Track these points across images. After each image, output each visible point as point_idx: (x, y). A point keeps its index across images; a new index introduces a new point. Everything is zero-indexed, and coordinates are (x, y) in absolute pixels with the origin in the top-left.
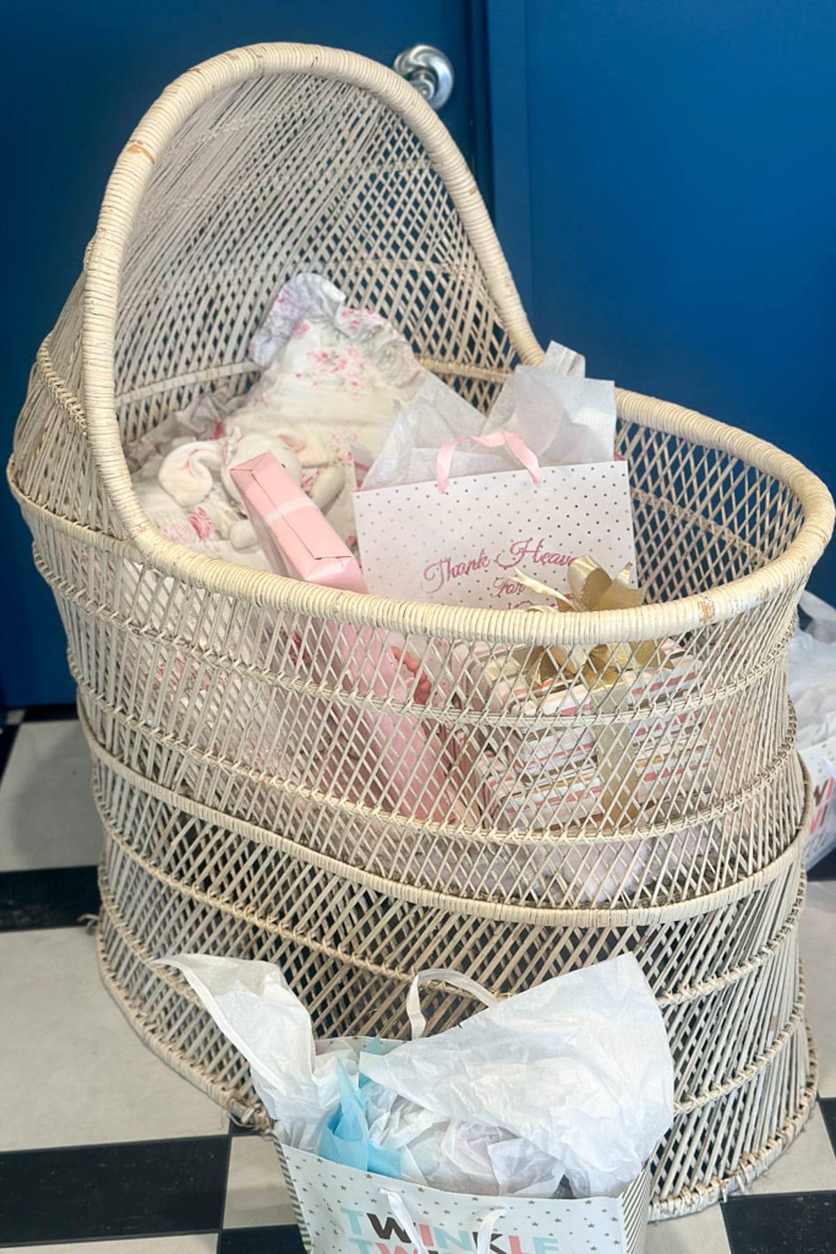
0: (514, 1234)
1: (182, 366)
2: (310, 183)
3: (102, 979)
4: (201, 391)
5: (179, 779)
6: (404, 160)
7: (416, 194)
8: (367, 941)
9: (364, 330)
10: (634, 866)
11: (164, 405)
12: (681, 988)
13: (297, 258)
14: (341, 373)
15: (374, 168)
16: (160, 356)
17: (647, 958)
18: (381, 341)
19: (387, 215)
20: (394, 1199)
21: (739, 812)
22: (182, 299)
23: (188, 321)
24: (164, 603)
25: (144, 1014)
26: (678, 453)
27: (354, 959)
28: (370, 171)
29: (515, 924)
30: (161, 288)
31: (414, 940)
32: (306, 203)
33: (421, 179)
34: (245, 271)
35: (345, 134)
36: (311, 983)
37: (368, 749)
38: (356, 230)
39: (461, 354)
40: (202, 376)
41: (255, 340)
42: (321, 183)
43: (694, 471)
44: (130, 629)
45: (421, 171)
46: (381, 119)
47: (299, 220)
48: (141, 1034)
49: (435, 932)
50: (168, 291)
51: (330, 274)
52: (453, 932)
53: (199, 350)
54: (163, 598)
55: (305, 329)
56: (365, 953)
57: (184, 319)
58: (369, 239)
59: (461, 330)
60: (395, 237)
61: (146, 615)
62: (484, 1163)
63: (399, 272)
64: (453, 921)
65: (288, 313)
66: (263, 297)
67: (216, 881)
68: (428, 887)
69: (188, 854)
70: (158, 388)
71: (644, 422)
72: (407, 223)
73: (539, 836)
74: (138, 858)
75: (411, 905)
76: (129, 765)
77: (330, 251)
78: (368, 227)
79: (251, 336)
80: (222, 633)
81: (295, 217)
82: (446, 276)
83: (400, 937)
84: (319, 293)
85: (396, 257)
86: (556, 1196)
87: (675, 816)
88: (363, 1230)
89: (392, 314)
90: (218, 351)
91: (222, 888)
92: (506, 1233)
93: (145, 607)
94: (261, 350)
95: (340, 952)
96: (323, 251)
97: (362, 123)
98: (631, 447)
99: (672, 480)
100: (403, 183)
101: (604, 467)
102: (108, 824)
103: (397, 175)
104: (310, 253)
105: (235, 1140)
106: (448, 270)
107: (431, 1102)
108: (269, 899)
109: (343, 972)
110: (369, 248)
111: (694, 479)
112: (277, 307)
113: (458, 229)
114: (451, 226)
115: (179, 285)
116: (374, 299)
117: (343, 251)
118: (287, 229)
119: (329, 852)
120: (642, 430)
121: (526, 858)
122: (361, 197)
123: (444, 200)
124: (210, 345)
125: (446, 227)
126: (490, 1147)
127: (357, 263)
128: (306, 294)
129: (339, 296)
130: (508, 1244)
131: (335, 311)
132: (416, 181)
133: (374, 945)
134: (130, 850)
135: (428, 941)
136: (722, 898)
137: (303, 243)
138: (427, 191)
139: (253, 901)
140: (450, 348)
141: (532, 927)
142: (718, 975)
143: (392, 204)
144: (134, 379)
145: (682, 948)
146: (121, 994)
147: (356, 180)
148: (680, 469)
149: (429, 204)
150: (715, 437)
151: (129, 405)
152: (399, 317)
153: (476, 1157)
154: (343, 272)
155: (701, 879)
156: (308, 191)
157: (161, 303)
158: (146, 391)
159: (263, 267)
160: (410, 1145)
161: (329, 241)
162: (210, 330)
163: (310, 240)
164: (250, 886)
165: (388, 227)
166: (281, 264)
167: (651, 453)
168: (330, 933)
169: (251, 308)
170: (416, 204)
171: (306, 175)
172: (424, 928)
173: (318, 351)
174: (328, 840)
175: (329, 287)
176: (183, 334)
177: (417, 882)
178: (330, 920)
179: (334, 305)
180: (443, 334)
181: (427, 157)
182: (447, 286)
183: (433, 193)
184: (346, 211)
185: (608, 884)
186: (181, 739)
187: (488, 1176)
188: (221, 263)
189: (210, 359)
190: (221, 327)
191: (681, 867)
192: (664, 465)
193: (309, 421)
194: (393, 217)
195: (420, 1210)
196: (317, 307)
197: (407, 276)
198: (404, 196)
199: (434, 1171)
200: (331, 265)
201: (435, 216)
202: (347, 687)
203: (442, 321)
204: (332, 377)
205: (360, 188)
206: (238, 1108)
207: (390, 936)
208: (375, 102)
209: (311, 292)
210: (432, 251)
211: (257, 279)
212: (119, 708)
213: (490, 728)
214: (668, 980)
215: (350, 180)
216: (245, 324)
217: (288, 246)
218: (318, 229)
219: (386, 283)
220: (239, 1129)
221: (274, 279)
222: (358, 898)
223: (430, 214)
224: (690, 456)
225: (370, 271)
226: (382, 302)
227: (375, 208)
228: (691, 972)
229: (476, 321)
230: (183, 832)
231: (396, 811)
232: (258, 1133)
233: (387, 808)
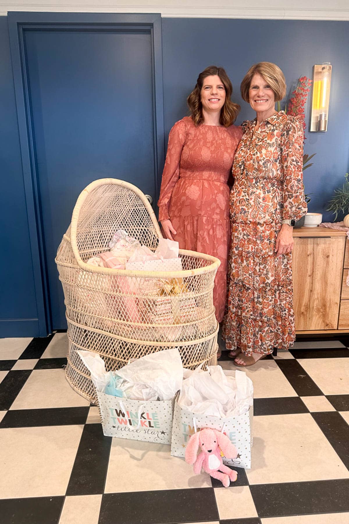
0: (148, 412)
1: (94, 247)
2: (121, 210)
3: (65, 377)
4: (98, 253)
5: (84, 322)
6: (140, 206)
7: (142, 213)
8: (122, 354)
9: (132, 241)
10: (179, 333)
11: (90, 255)
12: (190, 363)
13: (119, 226)
14: (127, 249)
15: (134, 208)
16: (90, 244)
17: (182, 355)
18: (135, 243)
19: (136, 217)
20: (121, 403)
21: (202, 323)
22: (95, 232)
23: (96, 238)
24: (83, 278)
25: (74, 382)
26: (192, 260)
27: (120, 359)
28: (133, 208)
29: (154, 346)
30: (91, 229)
31: (132, 353)
32: (121, 214)
33: (143, 210)
34: (108, 228)
35: (128, 200)
36: (110, 367)
37: (124, 307)
38: (130, 221)
39: (151, 245)
40: (99, 249)
41: (110, 243)
42: (124, 210)
43: (195, 263)
44: (76, 285)
45: (143, 209)
46: (135, 197)
47: (119, 218)
48: (72, 387)
49: (137, 350)
50: (92, 230)
51: (125, 230)
52: (141, 350)
53: (98, 244)
54: (83, 277)
55: (120, 240)
56: (122, 358)
57: (95, 237)
58: (133, 222)
59: (151, 241)
60: (138, 222)
61: (80, 282)
62: (141, 394)
63: (139, 229)
64: (140, 347)
65: (116, 237)
66: (112, 234)
67: (91, 346)
68: (136, 339)
69: (85, 340)
70: (89, 251)
71: (186, 254)
72: (140, 219)
73: (159, 325)
74: (75, 344)
75: (132, 344)
76: (74, 321)
77: (125, 225)
78: (133, 220)
79: (109, 242)
80: (95, 283)
81: (119, 217)
82: (148, 230)
83: (129, 352)
84: (123, 233)
85: (138, 226)
86: (157, 400)
87: (188, 322)
88: (114, 415)
89: (137, 238)
90: (102, 245)
91: (92, 347)
92: (146, 412)
93: (80, 280)
94: (111, 245)
95: (116, 358)
96: (124, 225)
97: (132, 198)
98: (183, 260)
99: (191, 266)
100: (140, 211)
101: (176, 259)
102: (69, 338)
103: (139, 209)
104: (121, 225)
105: (91, 407)
106: (148, 229)
107: (130, 380)
108: (102, 348)
109: (117, 362)
110: (133, 224)
111: (195, 265)
112: (114, 236)
113: (150, 220)
114: (149, 220)
115: (95, 229)
116: (134, 235)
117: (128, 225)
118: (117, 220)
119: (115, 334)
120: (185, 257)
121: (156, 331)
122: (132, 214)
123: (148, 215)
124: (100, 244)
125: (148, 220)
126: (142, 390)
127: (131, 227)
128: (120, 234)
129: (127, 234)
130: (146, 415)
131: (126, 237)
132: (142, 211)
133: (124, 355)
134: (73, 342)
135: (135, 352)
136: (198, 341)
137: (120, 223)
138: (144, 213)
139: (99, 349)
140: (148, 245)
141: (157, 347)
142: (198, 361)
143: (138, 215)
144: (84, 249)
145: (190, 353)
146: (69, 380)
147: (131, 210)
148: (193, 263)
149: (145, 215)
150: (199, 255)
151: (83, 254)
152: (139, 239)
153: (139, 393)
154: (128, 230)
155: (194, 337)
156: (121, 212)
157: (91, 233)
158: (87, 251)
159: (112, 228)
160: (125, 391)
161: (125, 223)
162: (101, 240)
163: (121, 222)
164: (98, 345)
165: (137, 220)
166: (116, 227)
167: (187, 261)
168: (114, 354)
169: (109, 236)
170: (142, 215)
171: (121, 208)
172: (134, 349)
173: (122, 245)
174: (115, 331)
175: (125, 232)
176: (95, 240)
177: (133, 338)
178: (114, 351)
179: (126, 236)
180: (147, 242)
181: (144, 206)
182: (148, 232)
183: (145, 213)
184: (129, 217)
185: (174, 337)
186: (86, 311)
187: (142, 397)
188: (104, 226)
189: (100, 246)
190: (103, 240)
191: (189, 334)
192: (189, 263)
193: (119, 257)
194: (138, 218)
195: (126, 406)
196: (122, 236)
197: (140, 230)
198: (140, 214)
199: (130, 396)
200: (125, 228)
201: (146, 218)
202: (120, 292)
203: (147, 239)
204: (125, 249)
205: (131, 212)
206: (92, 400)
207: (127, 352)
208: (134, 194)
209: (121, 233)
210: (145, 225)
211: (111, 230)
212: (73, 307)
213: (149, 299)
214: (187, 361)
215: (129, 210)
216: (108, 240)
217: (117, 224)
218: (123, 220)
219: (136, 232)
220: (92, 405)
221: (114, 230)
222: (121, 344)
223: (145, 217)
224: (194, 260)
225: (133, 229)
226: (135, 236)
227: (134, 216)
228: (192, 359)
229: (154, 239)
230: (85, 335)
231: (129, 321)
232: (96, 406)
233: (127, 321)
